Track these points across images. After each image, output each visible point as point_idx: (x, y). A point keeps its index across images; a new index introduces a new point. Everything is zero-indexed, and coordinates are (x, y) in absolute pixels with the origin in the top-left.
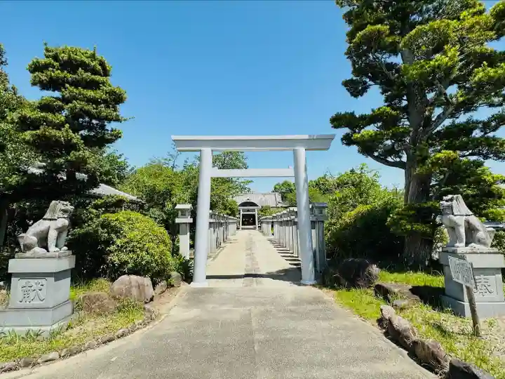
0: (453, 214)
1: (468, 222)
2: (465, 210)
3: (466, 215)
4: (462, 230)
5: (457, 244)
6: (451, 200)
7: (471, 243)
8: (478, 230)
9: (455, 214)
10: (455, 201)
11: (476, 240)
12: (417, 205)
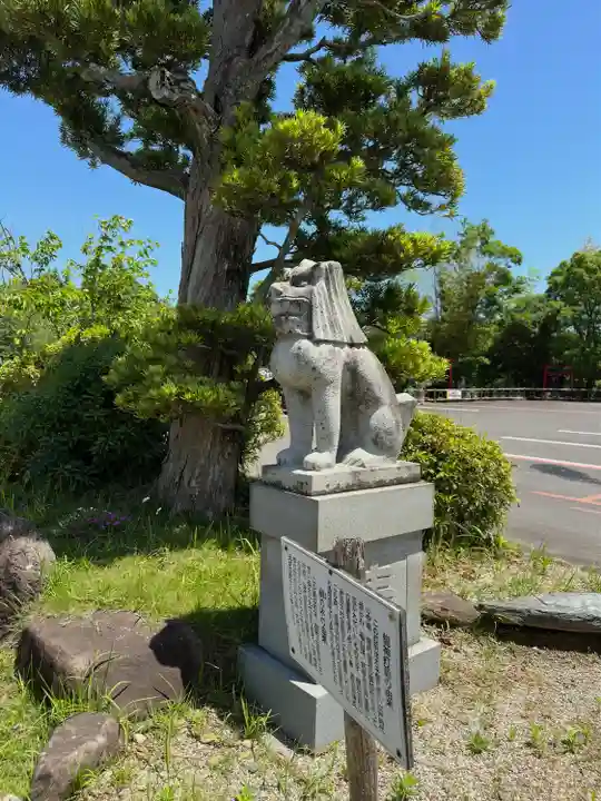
0: (310, 337)
1: (352, 371)
2: (349, 325)
3: (352, 345)
4: (334, 401)
5: (311, 458)
6: (310, 278)
7: (353, 448)
8: (377, 402)
9: (319, 335)
10: (322, 283)
11: (368, 439)
12: (208, 314)
